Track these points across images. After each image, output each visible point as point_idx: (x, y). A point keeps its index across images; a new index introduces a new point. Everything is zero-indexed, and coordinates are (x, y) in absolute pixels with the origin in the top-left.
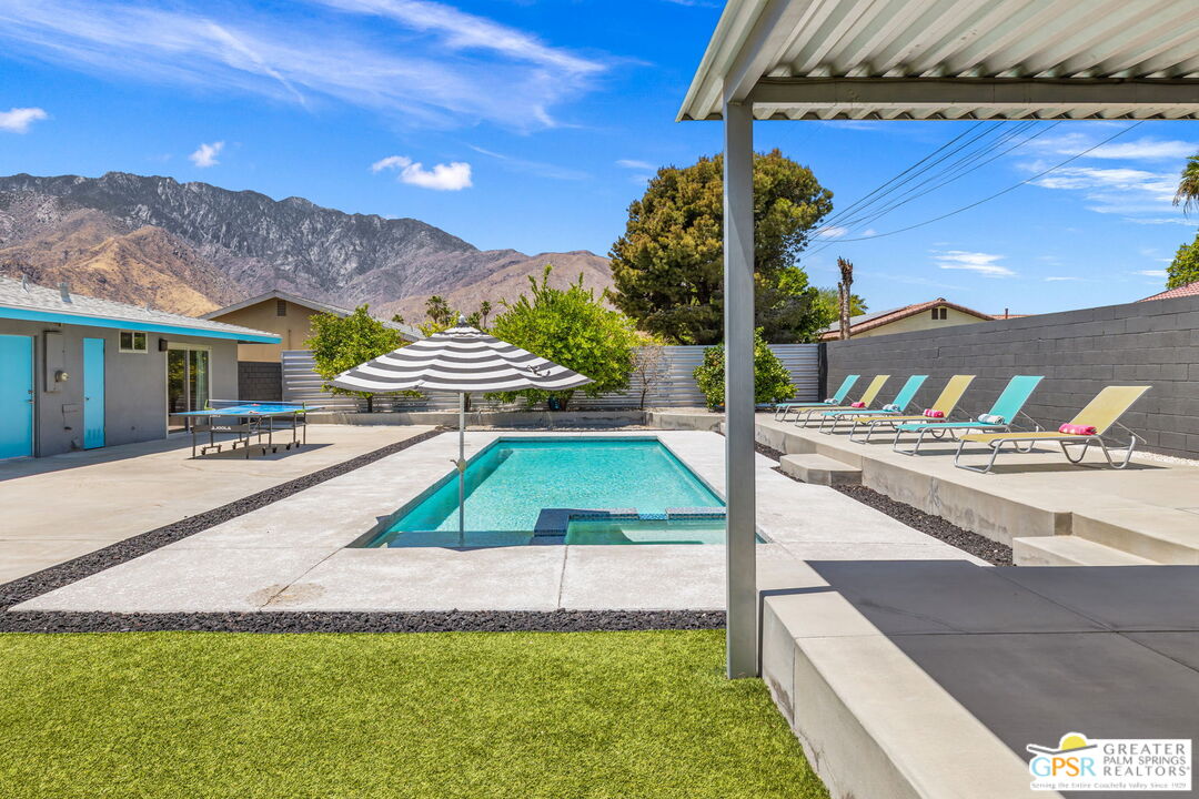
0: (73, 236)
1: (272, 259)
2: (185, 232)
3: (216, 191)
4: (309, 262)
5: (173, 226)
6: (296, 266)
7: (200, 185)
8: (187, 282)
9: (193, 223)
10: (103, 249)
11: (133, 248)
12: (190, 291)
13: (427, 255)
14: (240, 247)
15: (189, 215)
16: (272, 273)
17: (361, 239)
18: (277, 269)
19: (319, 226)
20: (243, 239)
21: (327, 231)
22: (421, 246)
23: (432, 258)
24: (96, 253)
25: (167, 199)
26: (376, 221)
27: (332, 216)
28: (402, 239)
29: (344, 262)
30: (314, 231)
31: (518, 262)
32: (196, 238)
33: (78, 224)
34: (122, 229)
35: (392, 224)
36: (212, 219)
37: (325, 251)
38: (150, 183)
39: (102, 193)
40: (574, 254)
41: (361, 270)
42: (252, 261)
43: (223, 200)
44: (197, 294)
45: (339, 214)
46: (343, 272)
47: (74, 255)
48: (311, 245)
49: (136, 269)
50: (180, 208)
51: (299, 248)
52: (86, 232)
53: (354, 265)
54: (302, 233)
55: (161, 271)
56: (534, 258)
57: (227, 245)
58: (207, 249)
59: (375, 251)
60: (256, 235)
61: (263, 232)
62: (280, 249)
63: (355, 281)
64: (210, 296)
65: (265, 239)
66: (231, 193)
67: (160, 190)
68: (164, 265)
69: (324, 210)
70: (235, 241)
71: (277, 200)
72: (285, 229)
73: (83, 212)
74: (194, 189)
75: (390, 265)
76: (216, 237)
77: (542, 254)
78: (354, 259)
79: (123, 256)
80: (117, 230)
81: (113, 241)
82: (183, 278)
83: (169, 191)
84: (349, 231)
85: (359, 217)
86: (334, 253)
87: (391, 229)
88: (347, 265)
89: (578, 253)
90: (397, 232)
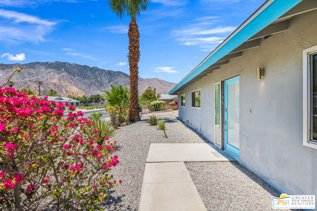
0: (49, 75)
1: (90, 80)
2: (72, 74)
3: (78, 65)
4: (98, 80)
5: (69, 73)
6: (95, 81)
7: (75, 64)
8: (73, 85)
9: (73, 72)
10: (55, 78)
11: (61, 77)
12: (74, 87)
13: (123, 79)
14: (83, 77)
15: (73, 70)
16: (90, 83)
17: (109, 75)
18: (91, 82)
19: (100, 73)
20: (84, 75)
21: (102, 74)
22: (122, 77)
23: (124, 79)
24: (53, 79)
25: (68, 67)
26: (112, 72)
27: (103, 71)
28: (117, 76)
29: (105, 80)
30: (99, 74)
31: (142, 80)
32: (74, 75)
33: (50, 72)
34: (59, 74)
35: (115, 72)
36: (77, 71)
37: (101, 78)
38: (64, 63)
39: (54, 66)
40: (154, 79)
41: (109, 82)
42: (86, 80)
43: (80, 67)
44: (75, 87)
45: (104, 70)
46: (105, 82)
47: (49, 79)
48: (98, 77)
49: (62, 82)
50: (71, 69)
51: (96, 77)
52: (52, 74)
53: (107, 81)
54: (96, 74)
55: (67, 82)
56: (146, 80)
57: (81, 77)
58: (77, 78)
59: (112, 78)
60: (87, 75)
61: (88, 74)
62: (92, 78)
63: (108, 84)
64: (78, 88)
65: (89, 76)
66: (81, 66)
67: (66, 65)
68: (68, 81)
69: (101, 69)
70: (82, 76)
71: (91, 67)
72: (93, 73)
73: (50, 70)
74: (74, 65)
75: (115, 81)
76: (78, 75)
77: (147, 79)
78: (108, 80)
79: (59, 79)
80: (58, 74)
81: (57, 76)
82: (72, 84)
83: (68, 65)
84: (106, 74)
85: (108, 71)
86: (103, 78)
87: (115, 73)
88: (106, 81)
89: (155, 78)
90: (116, 74)
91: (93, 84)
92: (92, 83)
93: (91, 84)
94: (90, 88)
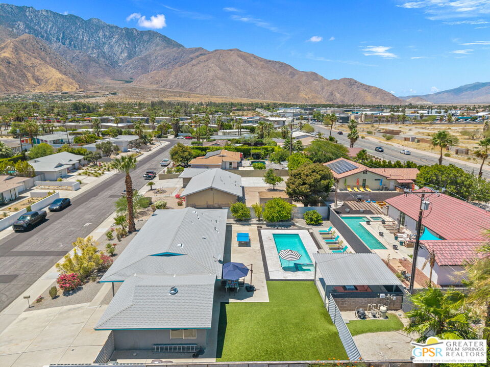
1: (86, 51)
2: (43, 37)
3: (55, 14)
4: (104, 53)
5: (37, 34)
6: (98, 55)
7: (47, 11)
8: (48, 63)
9: (46, 32)
10: (6, 46)
11: (20, 45)
12: (50, 68)
13: (161, 50)
14: (70, 44)
15: (44, 27)
16: (87, 58)
17: (128, 40)
18: (89, 57)
19: (107, 34)
20: (71, 40)
21: (112, 36)
22: (157, 45)
23: (163, 52)
24: (3, 48)
25: (32, 18)
26: (135, 31)
27: (113, 29)
28: (148, 42)
29: (121, 53)
30: (105, 36)
31: (205, 54)
32: (48, 39)
34: (13, 36)
35: (142, 33)
36: (54, 31)
37: (111, 47)
38: (23, 9)
40: (231, 50)
41: (129, 57)
42: (77, 52)
43: (60, 19)
44: (54, 70)
45: (117, 28)
46: (121, 58)
48: (104, 44)
49: (23, 56)
50: (39, 24)
51: (99, 45)
53: (126, 55)
54: (99, 37)
55: (35, 58)
56: (212, 52)
57: (64, 44)
58: (55, 45)
59: (135, 47)
60: (77, 38)
61: (80, 37)
62: (89, 46)
63: (127, 63)
64: (60, 71)
65: (82, 41)
66: (63, 16)
67: (27, 14)
68: (36, 55)
69: (109, 26)
70: (67, 42)
71: (85, 20)
72: (91, 35)
74: (44, 13)
75: (143, 55)
76: (58, 39)
77: (216, 50)
78: (126, 51)
79: (16, 50)
80: (10, 36)
81: (10, 42)
82: (46, 61)
83: (32, 14)
84: (122, 36)
85: (126, 29)
86: (116, 48)
87: (142, 36)
88: (123, 55)
89: (233, 50)
90: (145, 38)
91: (94, 61)
92: (91, 59)
93: (90, 61)
94: (87, 71)
